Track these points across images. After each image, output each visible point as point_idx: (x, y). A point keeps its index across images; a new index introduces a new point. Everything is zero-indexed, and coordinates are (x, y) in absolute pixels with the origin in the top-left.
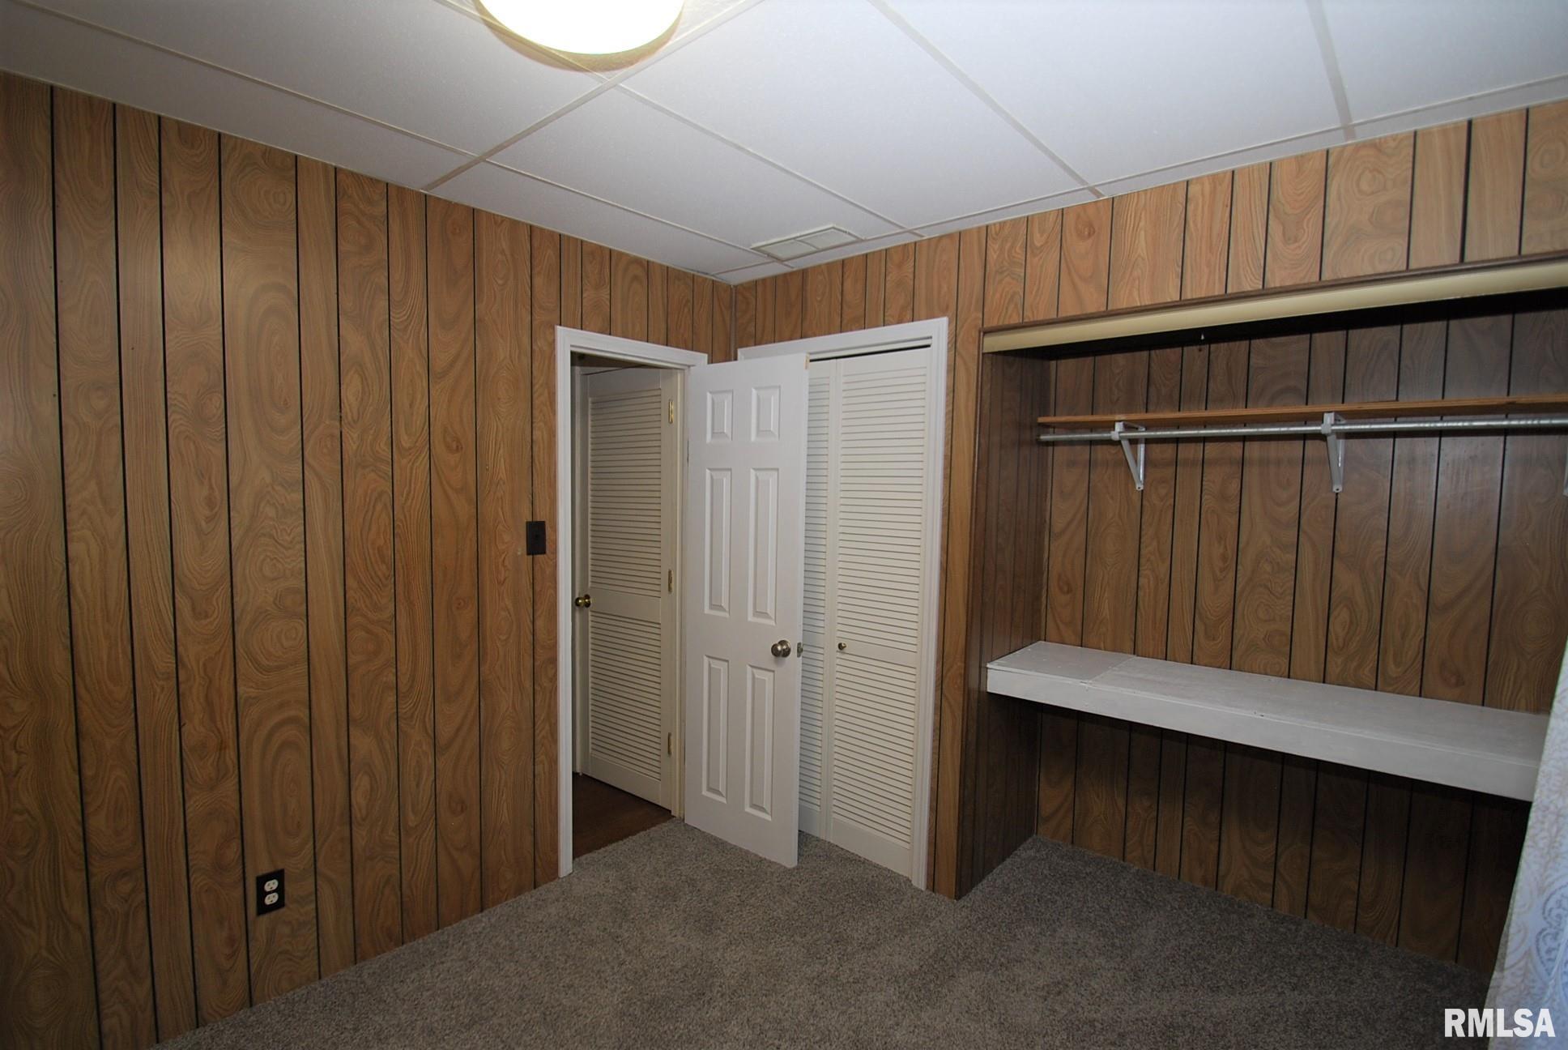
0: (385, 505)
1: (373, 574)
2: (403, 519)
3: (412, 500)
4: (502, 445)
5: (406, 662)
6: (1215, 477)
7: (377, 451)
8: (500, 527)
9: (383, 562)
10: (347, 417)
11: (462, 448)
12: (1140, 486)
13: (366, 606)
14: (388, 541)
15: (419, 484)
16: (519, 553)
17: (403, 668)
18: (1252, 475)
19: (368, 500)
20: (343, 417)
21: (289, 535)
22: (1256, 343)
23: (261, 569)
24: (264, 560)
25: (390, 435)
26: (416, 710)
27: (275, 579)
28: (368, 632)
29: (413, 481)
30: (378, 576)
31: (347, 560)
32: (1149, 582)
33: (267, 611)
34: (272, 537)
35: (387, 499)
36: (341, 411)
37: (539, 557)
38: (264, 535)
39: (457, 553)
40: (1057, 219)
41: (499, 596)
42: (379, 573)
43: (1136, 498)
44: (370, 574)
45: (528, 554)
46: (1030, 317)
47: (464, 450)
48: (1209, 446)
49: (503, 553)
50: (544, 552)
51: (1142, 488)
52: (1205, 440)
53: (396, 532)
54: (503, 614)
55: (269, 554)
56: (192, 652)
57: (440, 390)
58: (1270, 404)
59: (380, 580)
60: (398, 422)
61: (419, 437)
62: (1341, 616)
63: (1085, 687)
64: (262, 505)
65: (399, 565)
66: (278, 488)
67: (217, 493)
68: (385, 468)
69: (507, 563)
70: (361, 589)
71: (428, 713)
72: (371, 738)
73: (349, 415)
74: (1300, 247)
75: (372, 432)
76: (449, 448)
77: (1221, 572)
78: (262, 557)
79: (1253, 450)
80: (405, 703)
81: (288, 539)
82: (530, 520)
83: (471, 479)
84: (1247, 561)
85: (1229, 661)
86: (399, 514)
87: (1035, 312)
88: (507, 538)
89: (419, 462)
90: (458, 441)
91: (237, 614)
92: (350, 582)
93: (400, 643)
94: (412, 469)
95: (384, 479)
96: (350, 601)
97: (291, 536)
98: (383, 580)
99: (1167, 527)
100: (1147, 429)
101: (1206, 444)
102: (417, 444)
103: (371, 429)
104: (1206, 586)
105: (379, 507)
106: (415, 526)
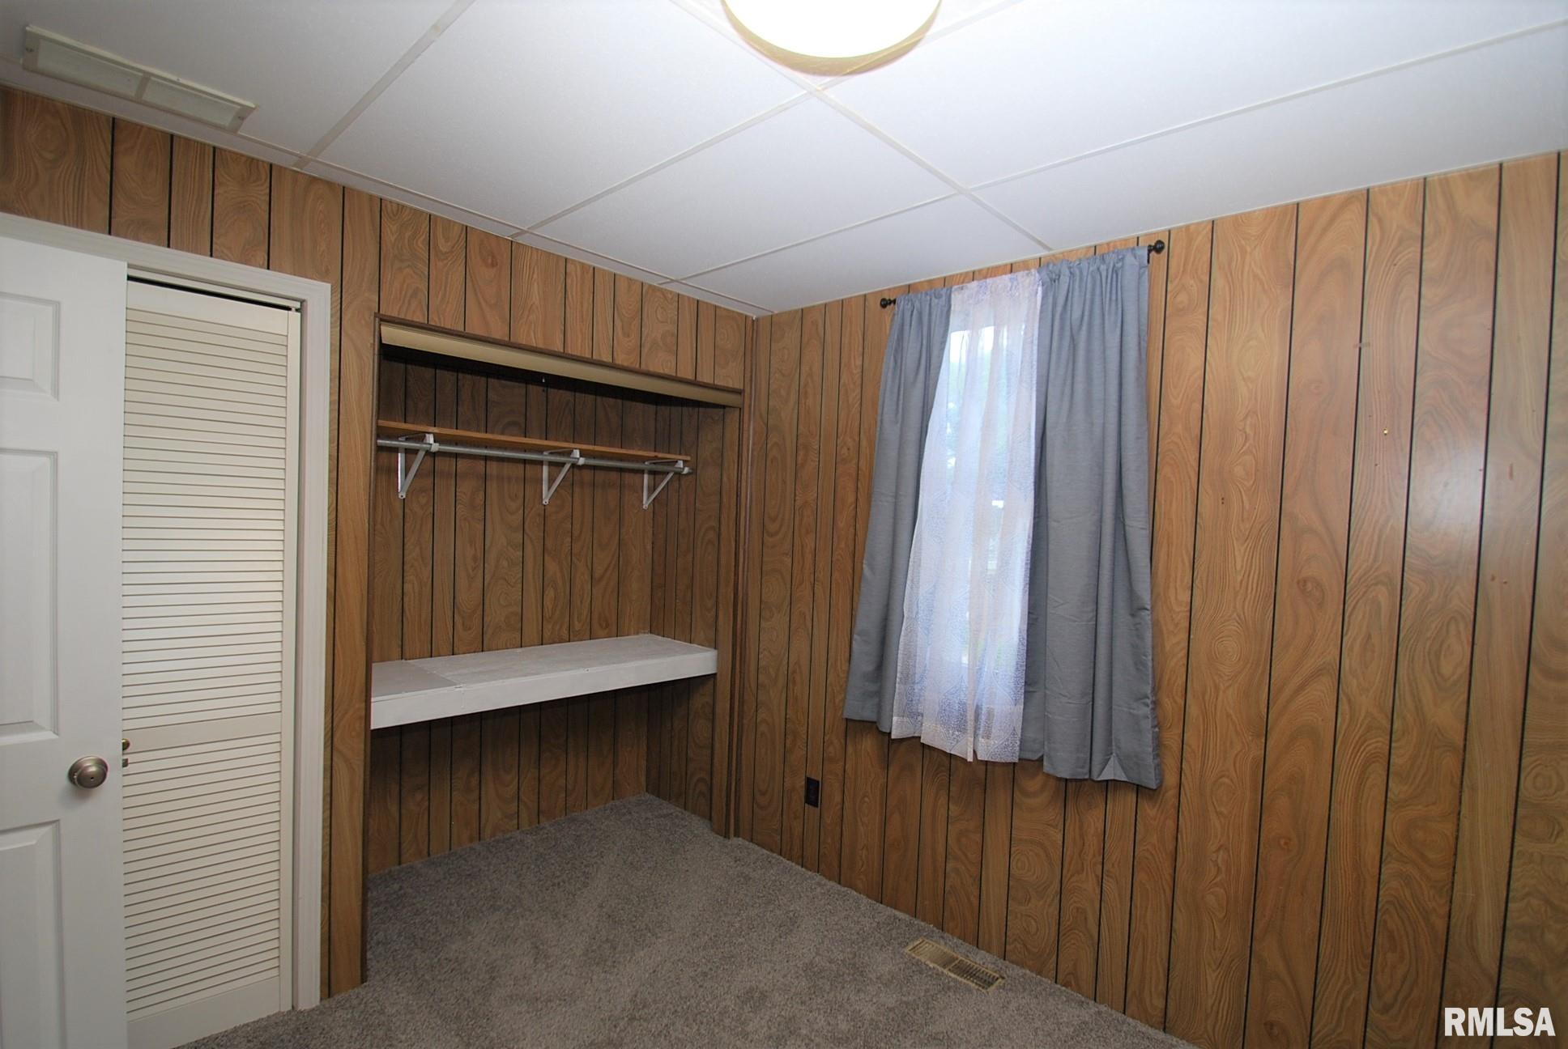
6: (466, 487)
12: (402, 495)
18: (492, 489)
22: (492, 381)
32: (413, 588)
40: (461, 233)
43: (398, 507)
46: (435, 321)
48: (460, 462)
51: (404, 497)
52: (457, 455)
58: (502, 433)
62: (550, 593)
63: (460, 691)
74: (630, 341)
77: (473, 571)
79: (493, 468)
84: (492, 557)
85: (482, 645)
87: (442, 319)
99: (427, 535)
100: (407, 440)
101: (458, 459)
104: (462, 582)
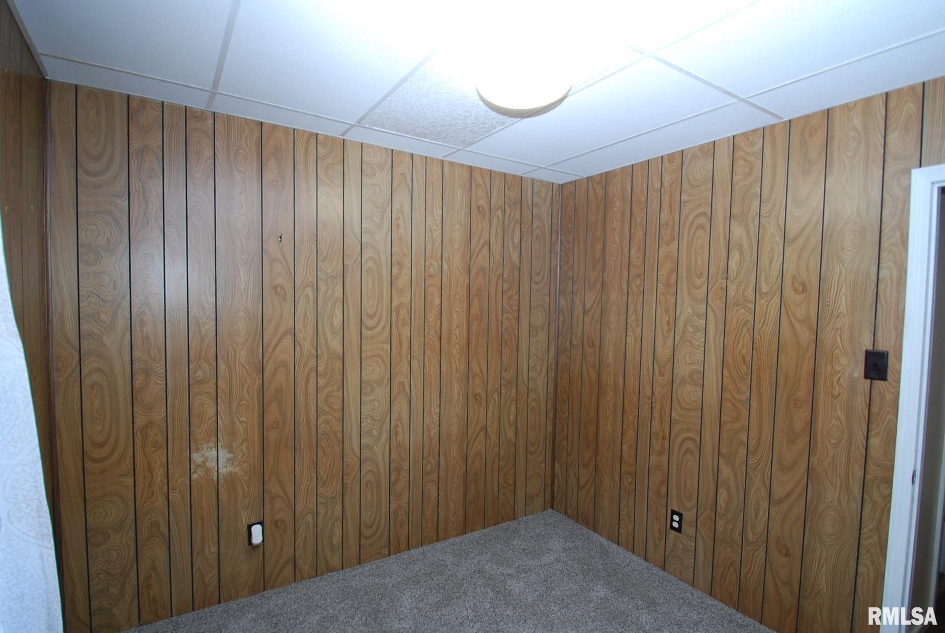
0: (749, 329)
1: (738, 370)
2: (759, 338)
3: (767, 326)
4: (844, 287)
5: (755, 431)
7: (746, 296)
8: (837, 351)
9: (745, 364)
10: (730, 276)
11: (807, 290)
13: (733, 389)
14: (748, 351)
15: (772, 316)
16: (856, 376)
17: (752, 435)
19: (738, 325)
20: (729, 278)
21: (698, 342)
23: (685, 358)
24: (686, 353)
25: (755, 285)
26: (759, 465)
27: (690, 364)
28: (734, 405)
29: (768, 314)
30: (741, 372)
31: (725, 360)
33: (685, 379)
34: (690, 342)
35: (750, 325)
36: (727, 274)
37: (879, 384)
38: (687, 341)
39: (797, 366)
41: (832, 406)
42: (742, 371)
44: (737, 371)
45: (866, 377)
47: (808, 291)
49: (839, 373)
50: (884, 378)
53: (754, 346)
54: (835, 422)
55: (689, 350)
56: (657, 389)
57: (791, 252)
59: (742, 375)
60: (760, 276)
61: (774, 284)
64: (688, 326)
65: (754, 368)
66: (695, 317)
67: (671, 320)
68: (750, 306)
69: (842, 381)
70: (731, 378)
71: (767, 471)
72: (730, 470)
73: (732, 275)
75: (744, 284)
76: (796, 291)
78: (686, 352)
80: (753, 458)
81: (697, 344)
82: (870, 348)
83: (813, 312)
86: (757, 336)
88: (843, 361)
89: (773, 302)
90: (804, 285)
91: (674, 377)
92: (726, 373)
93: (751, 418)
94: (768, 306)
95: (749, 313)
96: (725, 384)
97: (699, 342)
98: (744, 376)
102: (773, 289)
103: (743, 282)
105: (745, 330)
106: (767, 344)
